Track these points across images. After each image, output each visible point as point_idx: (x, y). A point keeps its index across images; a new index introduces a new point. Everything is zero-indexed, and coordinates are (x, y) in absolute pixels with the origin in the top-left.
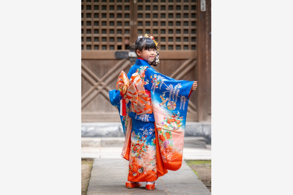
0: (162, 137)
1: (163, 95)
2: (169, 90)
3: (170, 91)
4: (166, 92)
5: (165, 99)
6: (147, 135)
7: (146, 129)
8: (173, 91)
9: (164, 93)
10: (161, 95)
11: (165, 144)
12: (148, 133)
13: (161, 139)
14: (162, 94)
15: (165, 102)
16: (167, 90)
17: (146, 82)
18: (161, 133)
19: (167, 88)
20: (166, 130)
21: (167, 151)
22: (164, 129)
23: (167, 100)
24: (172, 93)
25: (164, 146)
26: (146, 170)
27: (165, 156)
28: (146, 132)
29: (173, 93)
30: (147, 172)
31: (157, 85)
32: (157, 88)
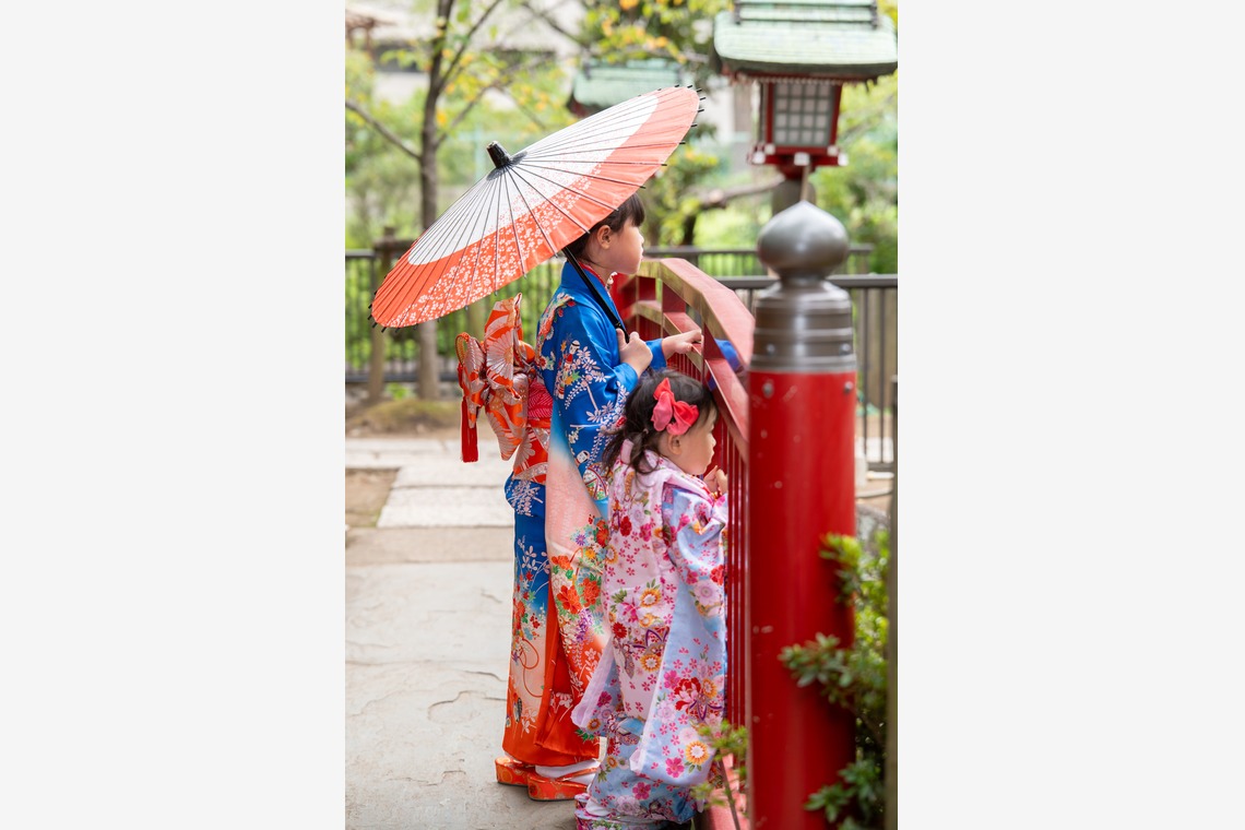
0: (571, 594)
1: (571, 434)
4: (583, 426)
5: (575, 457)
6: (534, 572)
7: (531, 548)
9: (574, 429)
11: (581, 626)
12: (536, 565)
13: (567, 605)
16: (591, 422)
17: (546, 359)
18: (569, 577)
19: (593, 411)
20: (588, 568)
21: (587, 653)
22: (580, 564)
25: (578, 633)
26: (527, 716)
27: (578, 676)
28: (532, 559)
30: (531, 723)
31: (563, 384)
32: (562, 397)
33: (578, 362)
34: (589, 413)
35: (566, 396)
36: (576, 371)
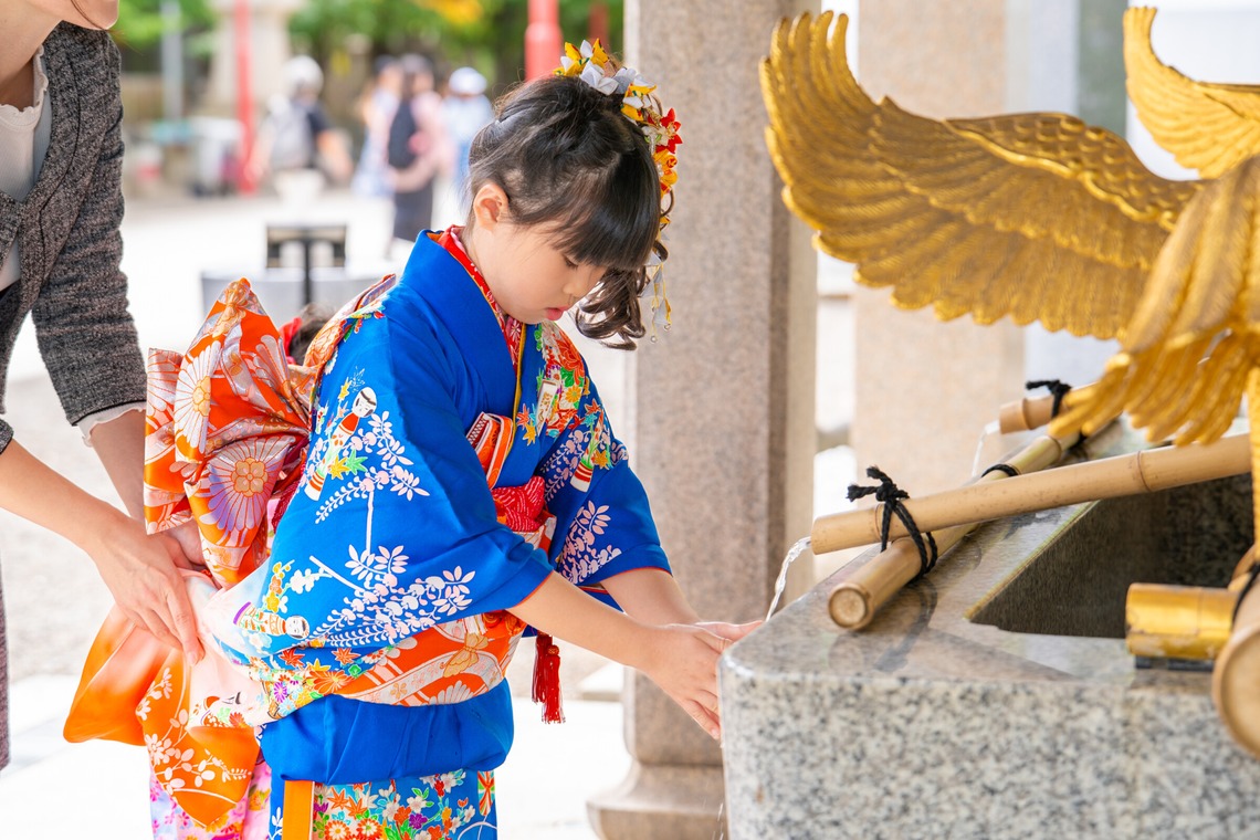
1: (298, 573)
2: (354, 579)
3: (358, 591)
4: (332, 574)
5: (285, 616)
8: (380, 604)
9: (315, 569)
10: (288, 567)
14: (303, 565)
15: (268, 631)
16: (346, 573)
23: (290, 632)
24: (366, 613)
29: (372, 615)
31: (323, 470)
32: (314, 494)
33: (371, 438)
34: (352, 551)
35: (324, 497)
36: (359, 454)
